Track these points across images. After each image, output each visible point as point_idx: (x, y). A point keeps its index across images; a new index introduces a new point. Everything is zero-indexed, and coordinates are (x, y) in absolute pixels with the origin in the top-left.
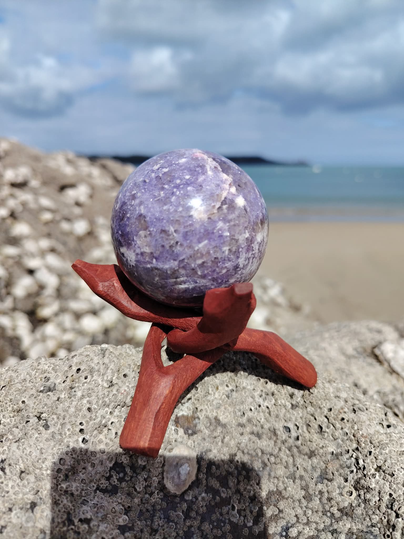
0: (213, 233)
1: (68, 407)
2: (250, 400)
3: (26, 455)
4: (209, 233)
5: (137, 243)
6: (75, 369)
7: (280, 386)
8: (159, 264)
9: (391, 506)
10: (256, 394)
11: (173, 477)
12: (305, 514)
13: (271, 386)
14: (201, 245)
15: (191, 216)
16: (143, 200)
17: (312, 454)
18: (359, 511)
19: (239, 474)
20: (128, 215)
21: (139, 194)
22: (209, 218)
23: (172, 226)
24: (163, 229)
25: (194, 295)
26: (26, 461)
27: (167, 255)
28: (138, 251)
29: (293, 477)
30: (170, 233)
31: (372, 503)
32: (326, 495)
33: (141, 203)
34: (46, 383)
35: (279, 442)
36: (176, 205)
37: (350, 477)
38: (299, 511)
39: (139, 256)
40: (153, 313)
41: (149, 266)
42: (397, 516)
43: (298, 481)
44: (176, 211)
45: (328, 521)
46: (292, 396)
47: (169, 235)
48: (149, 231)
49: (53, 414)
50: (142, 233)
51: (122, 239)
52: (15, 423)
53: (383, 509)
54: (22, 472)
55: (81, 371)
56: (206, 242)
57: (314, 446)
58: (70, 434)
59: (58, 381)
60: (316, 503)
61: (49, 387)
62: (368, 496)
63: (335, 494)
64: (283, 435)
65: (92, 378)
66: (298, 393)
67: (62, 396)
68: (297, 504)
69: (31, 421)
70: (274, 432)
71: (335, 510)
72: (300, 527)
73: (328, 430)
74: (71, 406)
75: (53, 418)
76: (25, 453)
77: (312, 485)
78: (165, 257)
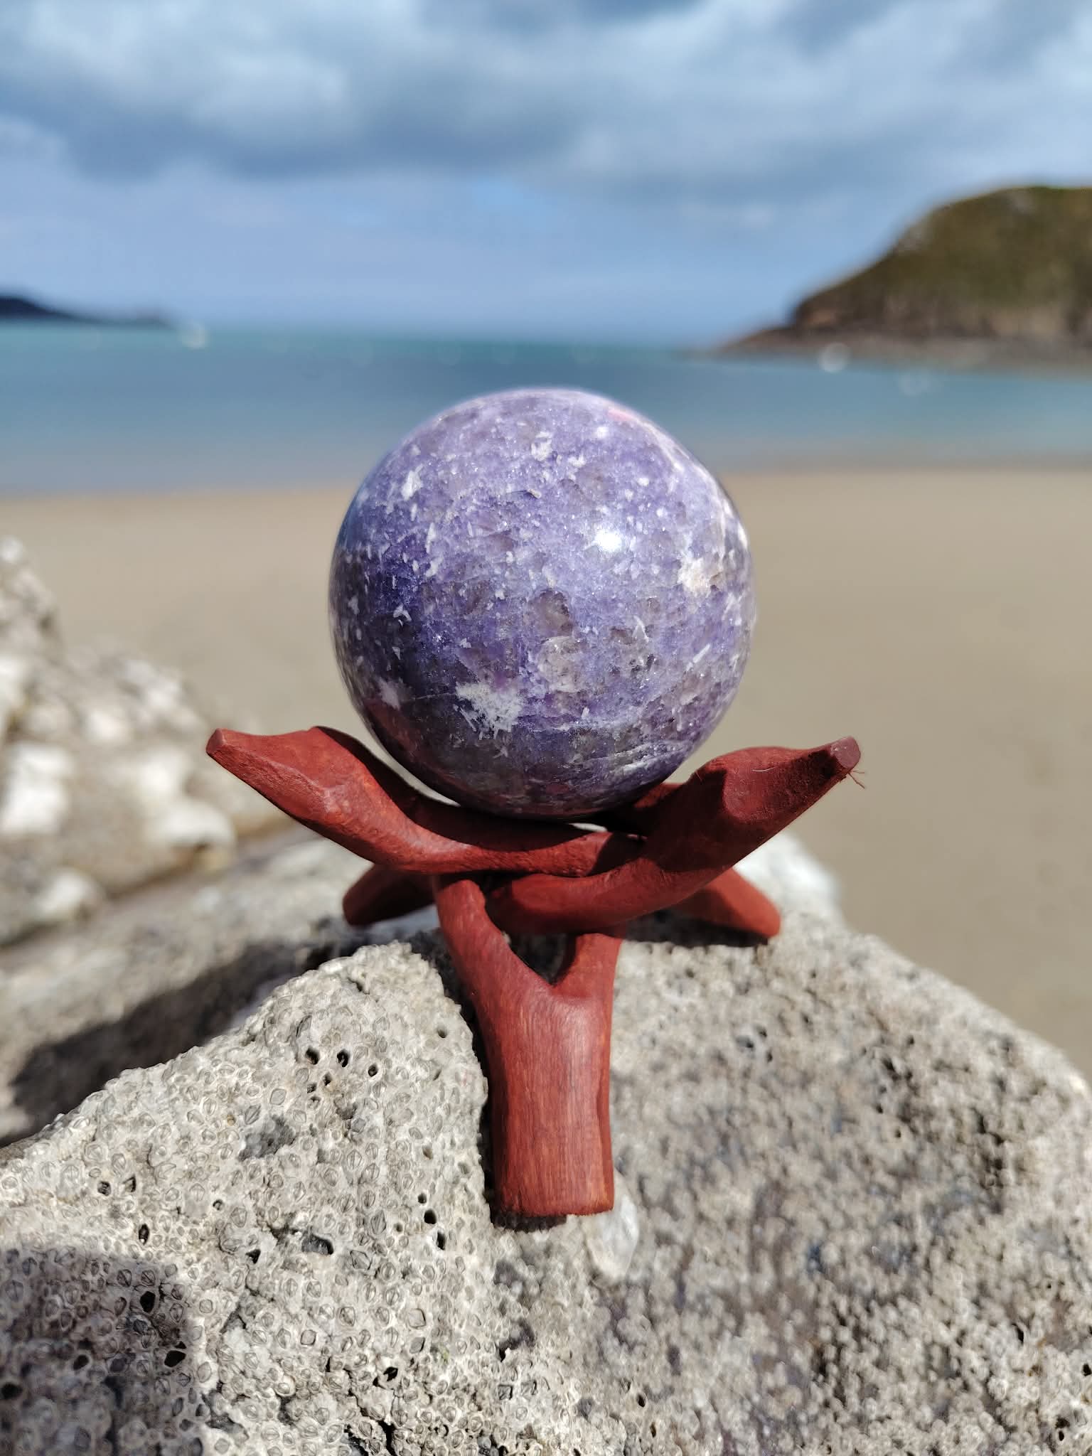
0: (720, 624)
1: (368, 1168)
2: (653, 1003)
3: (293, 1347)
4: (713, 625)
5: (537, 671)
6: (327, 1058)
7: (699, 951)
8: (598, 719)
9: (982, 1127)
10: (660, 982)
11: (614, 1242)
12: (836, 1206)
13: (682, 957)
14: (697, 659)
15: (679, 587)
16: (544, 549)
17: (806, 1080)
18: (927, 1161)
19: (689, 1177)
20: (500, 594)
21: (525, 534)
22: (713, 587)
23: (640, 617)
24: (618, 625)
25: (643, 783)
26: (295, 1364)
27: (623, 695)
28: (538, 691)
29: (792, 1143)
30: (635, 635)
31: (945, 1137)
32: (856, 1155)
33: (540, 560)
34: (252, 1126)
35: (736, 1075)
36: (643, 559)
37: (885, 1101)
38: (826, 1208)
39: (537, 706)
40: (481, 847)
41: (565, 728)
42: (999, 1141)
43: (801, 1146)
44: (646, 576)
45: (880, 1203)
46: (730, 965)
47: (630, 642)
48: (580, 635)
49: (322, 1204)
50: (555, 643)
51: (471, 664)
52: (208, 1274)
53: (968, 1139)
54: (285, 1401)
55: (351, 1060)
56: (708, 647)
57: (804, 1063)
58: (403, 1239)
59: (284, 1109)
60: (848, 1180)
61: (263, 1135)
62: (934, 1125)
63: (872, 1146)
64: (738, 1060)
65: (390, 1067)
66: (743, 956)
67: (330, 1145)
68: (814, 1193)
69: (263, 1248)
70: (720, 1058)
71: (882, 1178)
72: (839, 1239)
73: (819, 1019)
74: (377, 1161)
75: (329, 1216)
76: (289, 1346)
77: (827, 1145)
78: (617, 700)
